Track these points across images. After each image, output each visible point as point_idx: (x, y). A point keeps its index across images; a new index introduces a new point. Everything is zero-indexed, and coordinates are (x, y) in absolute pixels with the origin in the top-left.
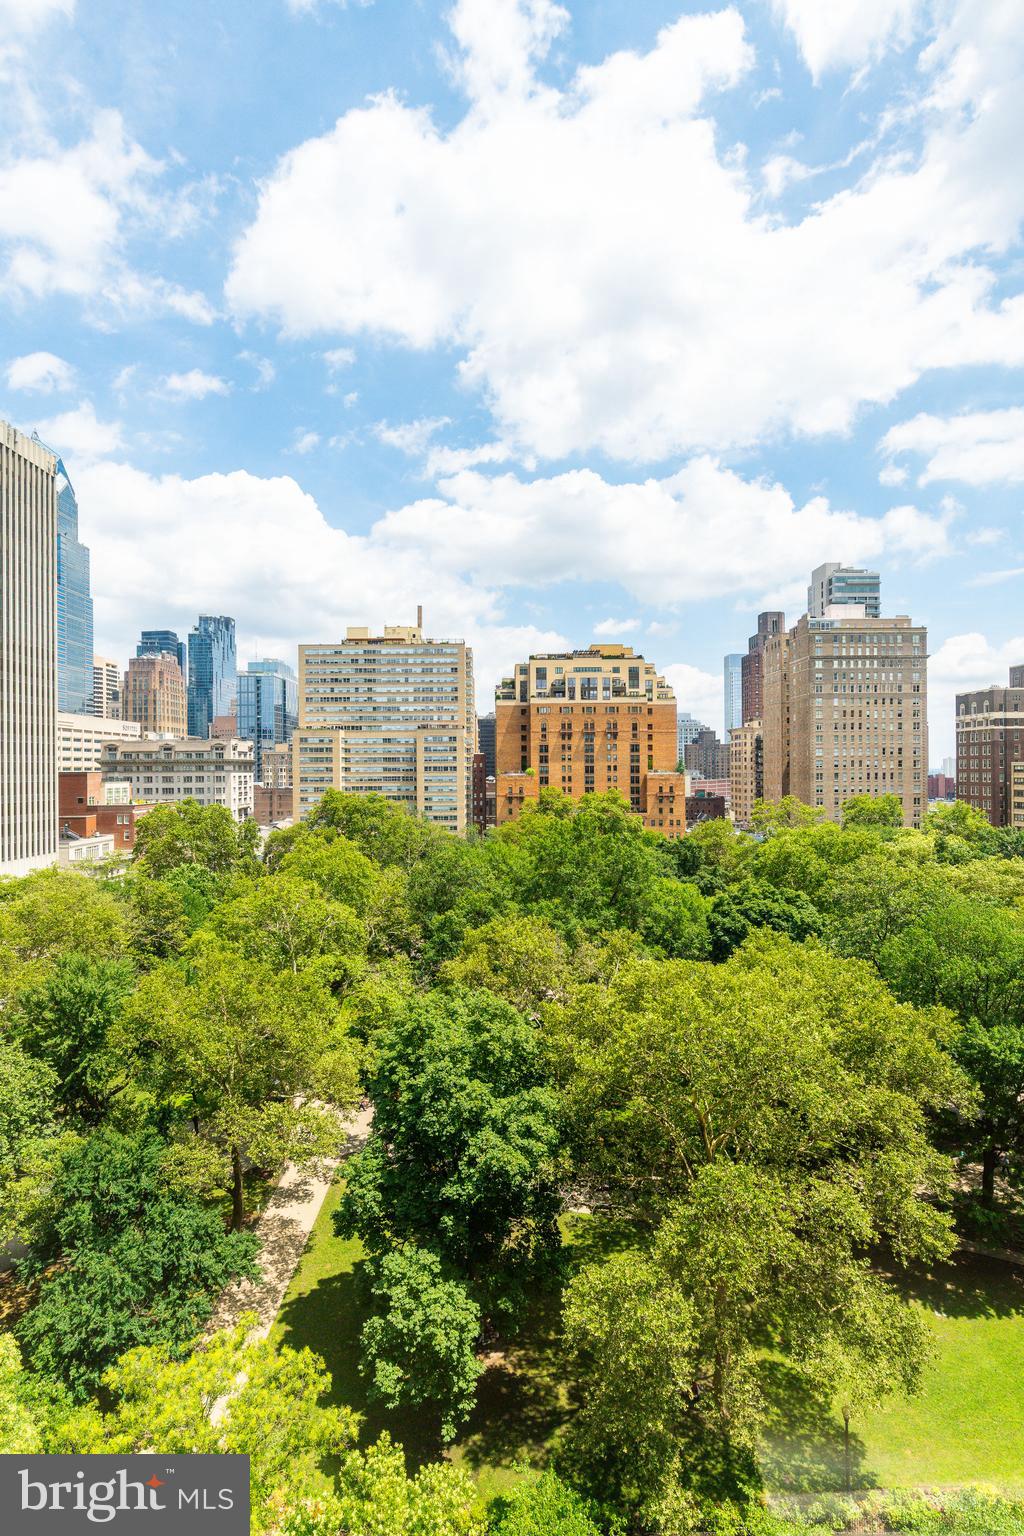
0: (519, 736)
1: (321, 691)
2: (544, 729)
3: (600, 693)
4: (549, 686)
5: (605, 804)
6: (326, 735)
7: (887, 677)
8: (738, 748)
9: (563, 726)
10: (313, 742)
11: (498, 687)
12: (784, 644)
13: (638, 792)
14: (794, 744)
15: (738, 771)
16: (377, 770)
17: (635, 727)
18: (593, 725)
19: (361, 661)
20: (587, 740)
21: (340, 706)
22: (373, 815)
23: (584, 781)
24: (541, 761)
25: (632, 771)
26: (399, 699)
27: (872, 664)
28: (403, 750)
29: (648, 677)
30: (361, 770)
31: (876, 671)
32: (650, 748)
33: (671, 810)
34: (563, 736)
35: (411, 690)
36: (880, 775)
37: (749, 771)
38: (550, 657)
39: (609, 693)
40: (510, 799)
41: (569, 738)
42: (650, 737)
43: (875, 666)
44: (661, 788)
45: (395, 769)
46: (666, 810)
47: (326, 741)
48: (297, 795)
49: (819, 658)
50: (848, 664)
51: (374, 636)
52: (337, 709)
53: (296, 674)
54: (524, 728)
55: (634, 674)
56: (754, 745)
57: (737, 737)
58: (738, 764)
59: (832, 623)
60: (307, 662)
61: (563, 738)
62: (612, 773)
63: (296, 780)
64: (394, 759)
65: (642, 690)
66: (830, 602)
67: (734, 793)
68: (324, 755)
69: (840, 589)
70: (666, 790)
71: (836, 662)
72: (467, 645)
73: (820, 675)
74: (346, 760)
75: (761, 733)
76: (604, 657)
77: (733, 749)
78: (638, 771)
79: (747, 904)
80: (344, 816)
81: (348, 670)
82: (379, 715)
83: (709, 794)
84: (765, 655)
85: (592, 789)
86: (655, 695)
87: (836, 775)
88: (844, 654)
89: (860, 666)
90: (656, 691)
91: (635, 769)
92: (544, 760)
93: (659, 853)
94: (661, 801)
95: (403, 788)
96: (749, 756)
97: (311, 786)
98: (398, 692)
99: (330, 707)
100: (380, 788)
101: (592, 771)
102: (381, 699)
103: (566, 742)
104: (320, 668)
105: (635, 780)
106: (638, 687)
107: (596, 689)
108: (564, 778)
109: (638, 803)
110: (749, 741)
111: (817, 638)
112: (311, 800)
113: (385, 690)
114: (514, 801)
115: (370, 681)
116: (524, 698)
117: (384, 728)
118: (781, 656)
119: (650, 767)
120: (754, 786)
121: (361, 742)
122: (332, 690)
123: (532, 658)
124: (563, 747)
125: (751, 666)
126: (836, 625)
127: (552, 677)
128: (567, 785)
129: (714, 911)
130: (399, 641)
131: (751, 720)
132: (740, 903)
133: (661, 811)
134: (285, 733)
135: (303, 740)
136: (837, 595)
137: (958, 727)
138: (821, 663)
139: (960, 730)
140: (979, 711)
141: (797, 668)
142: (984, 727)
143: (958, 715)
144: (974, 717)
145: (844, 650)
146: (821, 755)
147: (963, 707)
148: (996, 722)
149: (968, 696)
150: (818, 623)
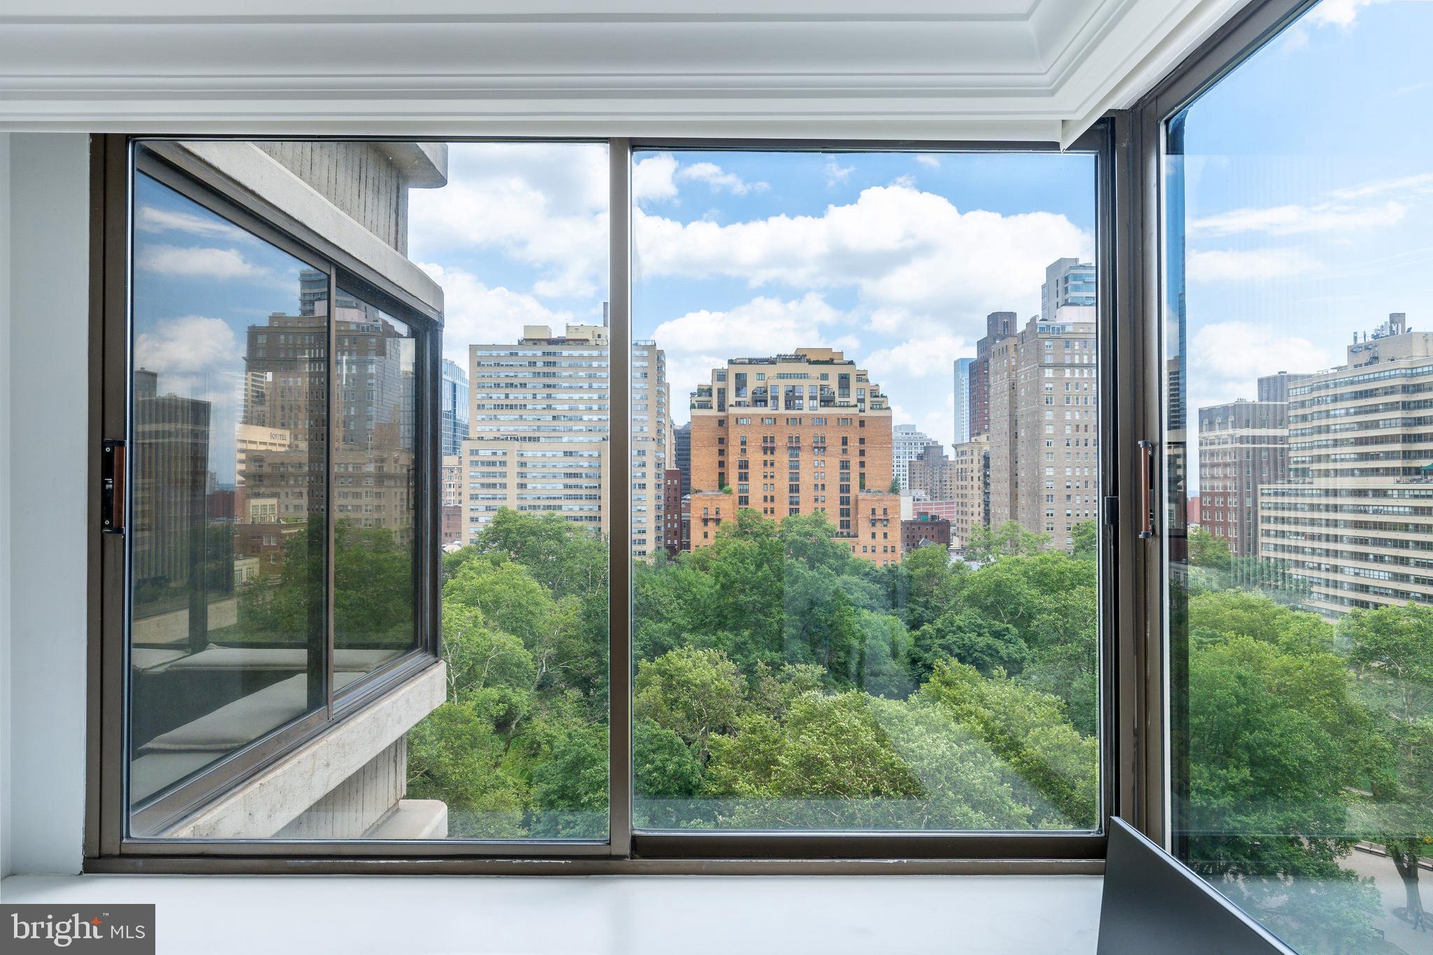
0: (715, 450)
1: (495, 396)
2: (744, 443)
3: (807, 403)
4: (749, 394)
5: (808, 528)
6: (500, 447)
8: (964, 466)
9: (765, 440)
10: (485, 454)
11: (693, 395)
12: (1012, 350)
13: (848, 515)
14: (1022, 461)
15: (964, 492)
16: (557, 487)
17: (845, 441)
18: (798, 438)
19: (540, 364)
20: (791, 456)
21: (515, 414)
22: (550, 538)
23: (787, 501)
24: (740, 479)
25: (842, 491)
26: (582, 407)
28: (586, 464)
29: (861, 385)
30: (539, 486)
32: (862, 464)
33: (885, 535)
34: (765, 450)
35: (595, 396)
37: (976, 491)
38: (751, 362)
39: (816, 403)
40: (706, 521)
41: (772, 453)
42: (862, 453)
44: (873, 510)
45: (576, 486)
46: (879, 536)
47: (499, 453)
48: (466, 515)
49: (1049, 366)
50: (1082, 373)
51: (554, 336)
52: (512, 417)
53: (467, 377)
54: (721, 441)
55: (844, 381)
56: (982, 463)
57: (963, 453)
58: (964, 483)
59: (1063, 327)
60: (479, 364)
61: (765, 453)
62: (820, 493)
63: (465, 497)
64: (576, 475)
65: (853, 400)
66: (1066, 303)
67: (960, 517)
68: (497, 469)
69: (1077, 288)
70: (879, 513)
71: (1068, 371)
72: (658, 348)
73: (1050, 385)
74: (523, 475)
75: (988, 449)
76: (810, 362)
77: (960, 466)
78: (848, 491)
79: (951, 638)
80: (518, 538)
81: (525, 375)
82: (560, 424)
83: (933, 517)
84: (991, 361)
85: (797, 510)
86: (868, 405)
87: (1069, 497)
88: (1077, 361)
90: (868, 399)
91: (845, 489)
92: (744, 477)
93: (865, 583)
94: (874, 525)
95: (586, 508)
96: (976, 475)
97: (480, 504)
98: (581, 399)
99: (505, 416)
100: (560, 507)
101: (797, 491)
102: (561, 408)
103: (769, 457)
104: (493, 371)
105: (845, 501)
106: (848, 396)
107: (801, 398)
108: (765, 498)
109: (848, 527)
110: (976, 458)
111: (1047, 343)
112: (482, 520)
113: (565, 396)
114: (711, 524)
115: (549, 386)
116: (721, 407)
117: (565, 439)
118: (1009, 362)
119: (862, 486)
120: (981, 509)
121: (539, 454)
122: (507, 396)
123: (731, 362)
124: (765, 463)
125: (977, 373)
126: (1069, 329)
127: (752, 384)
128: (769, 505)
129: (916, 645)
130: (583, 342)
131: (979, 434)
132: (943, 637)
133: (874, 535)
134: (455, 443)
135: (474, 452)
136: (1073, 294)
137: (1201, 444)
138: (1051, 371)
139: (1204, 448)
140: (1223, 425)
141: (1026, 376)
142: (1229, 446)
143: (1201, 431)
144: (1218, 433)
145: (1077, 357)
146: (1051, 474)
147: (1206, 421)
148: (1242, 439)
149: (1211, 410)
150: (1048, 326)
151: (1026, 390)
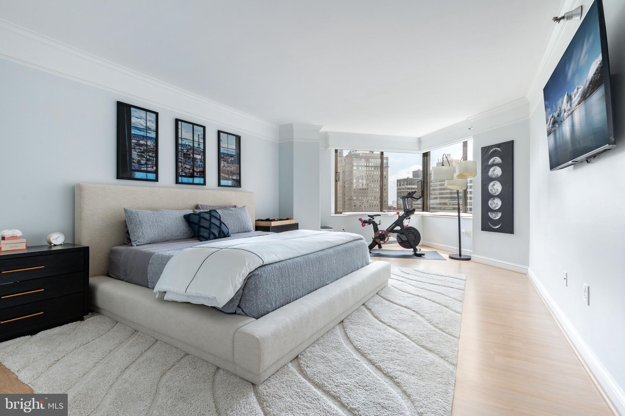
7: (376, 173)
12: (343, 160)
27: (371, 168)
31: (373, 171)
36: (374, 206)
43: (373, 169)
49: (355, 166)
50: (364, 168)
59: (359, 154)
71: (360, 167)
73: (355, 172)
88: (363, 165)
89: (368, 169)
111: (354, 159)
118: (342, 164)
137: (397, 190)
138: (355, 167)
139: (398, 191)
140: (404, 185)
141: (348, 168)
142: (405, 190)
143: (397, 186)
144: (402, 187)
145: (363, 163)
146: (355, 199)
147: (399, 183)
148: (408, 189)
149: (400, 180)
150: (355, 154)
151: (348, 173)
